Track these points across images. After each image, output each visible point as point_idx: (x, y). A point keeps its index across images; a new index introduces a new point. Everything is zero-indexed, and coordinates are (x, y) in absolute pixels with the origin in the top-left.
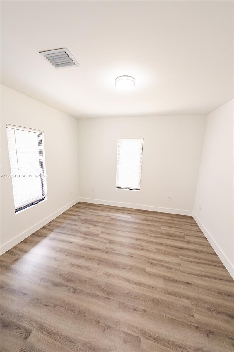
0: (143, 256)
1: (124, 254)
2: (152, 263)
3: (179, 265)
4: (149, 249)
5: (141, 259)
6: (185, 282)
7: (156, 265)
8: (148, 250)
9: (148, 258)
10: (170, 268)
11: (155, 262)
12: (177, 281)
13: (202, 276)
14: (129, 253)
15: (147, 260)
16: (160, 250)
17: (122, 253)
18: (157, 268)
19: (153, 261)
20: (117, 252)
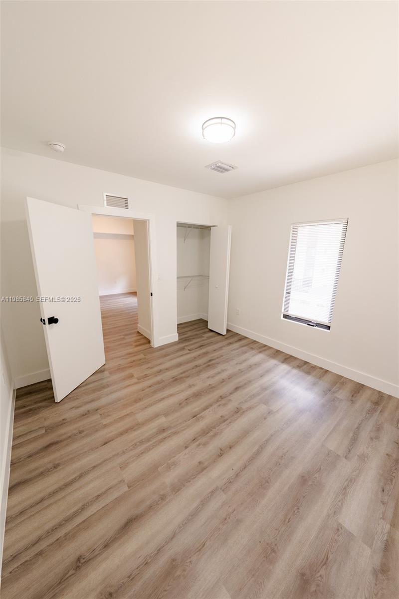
0: (183, 430)
1: (205, 412)
2: (164, 430)
3: (123, 466)
4: (187, 451)
5: (181, 423)
6: (110, 441)
7: (157, 434)
8: (186, 447)
9: (175, 433)
10: (135, 446)
11: (161, 437)
12: (121, 434)
13: (81, 476)
14: (202, 417)
15: (173, 430)
16: (169, 468)
17: (209, 410)
18: (154, 431)
19: (165, 434)
20: (213, 407)
